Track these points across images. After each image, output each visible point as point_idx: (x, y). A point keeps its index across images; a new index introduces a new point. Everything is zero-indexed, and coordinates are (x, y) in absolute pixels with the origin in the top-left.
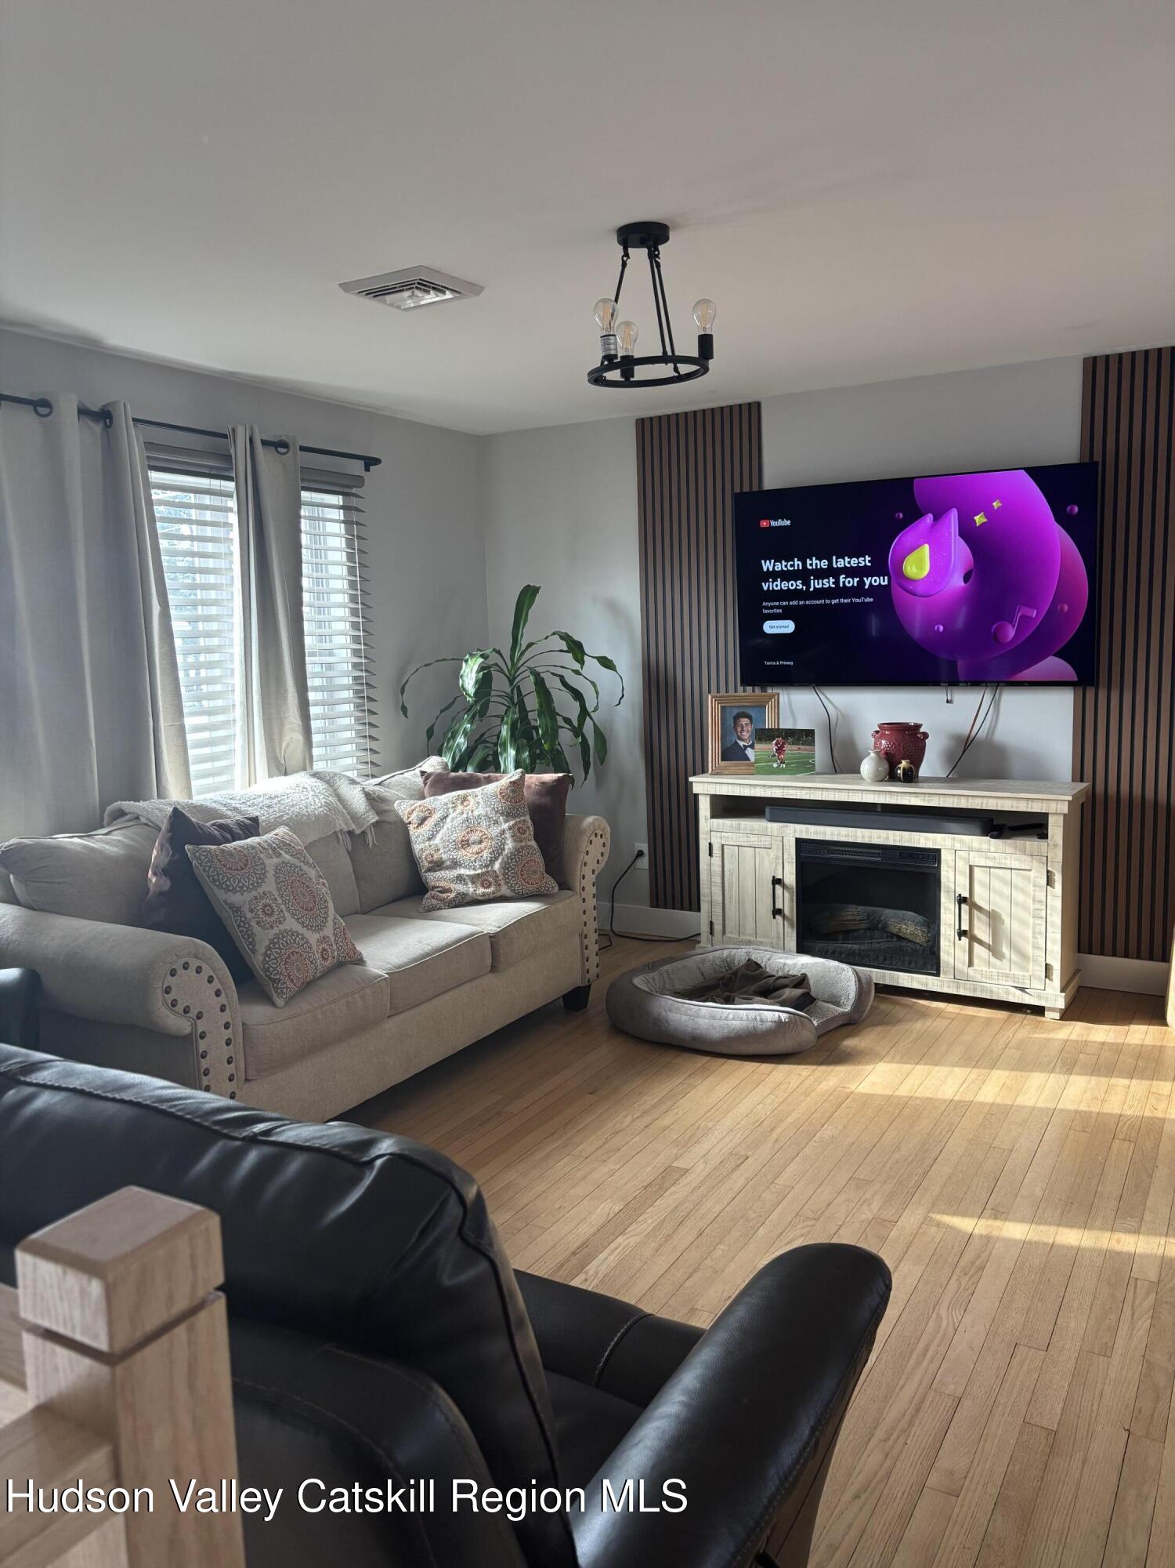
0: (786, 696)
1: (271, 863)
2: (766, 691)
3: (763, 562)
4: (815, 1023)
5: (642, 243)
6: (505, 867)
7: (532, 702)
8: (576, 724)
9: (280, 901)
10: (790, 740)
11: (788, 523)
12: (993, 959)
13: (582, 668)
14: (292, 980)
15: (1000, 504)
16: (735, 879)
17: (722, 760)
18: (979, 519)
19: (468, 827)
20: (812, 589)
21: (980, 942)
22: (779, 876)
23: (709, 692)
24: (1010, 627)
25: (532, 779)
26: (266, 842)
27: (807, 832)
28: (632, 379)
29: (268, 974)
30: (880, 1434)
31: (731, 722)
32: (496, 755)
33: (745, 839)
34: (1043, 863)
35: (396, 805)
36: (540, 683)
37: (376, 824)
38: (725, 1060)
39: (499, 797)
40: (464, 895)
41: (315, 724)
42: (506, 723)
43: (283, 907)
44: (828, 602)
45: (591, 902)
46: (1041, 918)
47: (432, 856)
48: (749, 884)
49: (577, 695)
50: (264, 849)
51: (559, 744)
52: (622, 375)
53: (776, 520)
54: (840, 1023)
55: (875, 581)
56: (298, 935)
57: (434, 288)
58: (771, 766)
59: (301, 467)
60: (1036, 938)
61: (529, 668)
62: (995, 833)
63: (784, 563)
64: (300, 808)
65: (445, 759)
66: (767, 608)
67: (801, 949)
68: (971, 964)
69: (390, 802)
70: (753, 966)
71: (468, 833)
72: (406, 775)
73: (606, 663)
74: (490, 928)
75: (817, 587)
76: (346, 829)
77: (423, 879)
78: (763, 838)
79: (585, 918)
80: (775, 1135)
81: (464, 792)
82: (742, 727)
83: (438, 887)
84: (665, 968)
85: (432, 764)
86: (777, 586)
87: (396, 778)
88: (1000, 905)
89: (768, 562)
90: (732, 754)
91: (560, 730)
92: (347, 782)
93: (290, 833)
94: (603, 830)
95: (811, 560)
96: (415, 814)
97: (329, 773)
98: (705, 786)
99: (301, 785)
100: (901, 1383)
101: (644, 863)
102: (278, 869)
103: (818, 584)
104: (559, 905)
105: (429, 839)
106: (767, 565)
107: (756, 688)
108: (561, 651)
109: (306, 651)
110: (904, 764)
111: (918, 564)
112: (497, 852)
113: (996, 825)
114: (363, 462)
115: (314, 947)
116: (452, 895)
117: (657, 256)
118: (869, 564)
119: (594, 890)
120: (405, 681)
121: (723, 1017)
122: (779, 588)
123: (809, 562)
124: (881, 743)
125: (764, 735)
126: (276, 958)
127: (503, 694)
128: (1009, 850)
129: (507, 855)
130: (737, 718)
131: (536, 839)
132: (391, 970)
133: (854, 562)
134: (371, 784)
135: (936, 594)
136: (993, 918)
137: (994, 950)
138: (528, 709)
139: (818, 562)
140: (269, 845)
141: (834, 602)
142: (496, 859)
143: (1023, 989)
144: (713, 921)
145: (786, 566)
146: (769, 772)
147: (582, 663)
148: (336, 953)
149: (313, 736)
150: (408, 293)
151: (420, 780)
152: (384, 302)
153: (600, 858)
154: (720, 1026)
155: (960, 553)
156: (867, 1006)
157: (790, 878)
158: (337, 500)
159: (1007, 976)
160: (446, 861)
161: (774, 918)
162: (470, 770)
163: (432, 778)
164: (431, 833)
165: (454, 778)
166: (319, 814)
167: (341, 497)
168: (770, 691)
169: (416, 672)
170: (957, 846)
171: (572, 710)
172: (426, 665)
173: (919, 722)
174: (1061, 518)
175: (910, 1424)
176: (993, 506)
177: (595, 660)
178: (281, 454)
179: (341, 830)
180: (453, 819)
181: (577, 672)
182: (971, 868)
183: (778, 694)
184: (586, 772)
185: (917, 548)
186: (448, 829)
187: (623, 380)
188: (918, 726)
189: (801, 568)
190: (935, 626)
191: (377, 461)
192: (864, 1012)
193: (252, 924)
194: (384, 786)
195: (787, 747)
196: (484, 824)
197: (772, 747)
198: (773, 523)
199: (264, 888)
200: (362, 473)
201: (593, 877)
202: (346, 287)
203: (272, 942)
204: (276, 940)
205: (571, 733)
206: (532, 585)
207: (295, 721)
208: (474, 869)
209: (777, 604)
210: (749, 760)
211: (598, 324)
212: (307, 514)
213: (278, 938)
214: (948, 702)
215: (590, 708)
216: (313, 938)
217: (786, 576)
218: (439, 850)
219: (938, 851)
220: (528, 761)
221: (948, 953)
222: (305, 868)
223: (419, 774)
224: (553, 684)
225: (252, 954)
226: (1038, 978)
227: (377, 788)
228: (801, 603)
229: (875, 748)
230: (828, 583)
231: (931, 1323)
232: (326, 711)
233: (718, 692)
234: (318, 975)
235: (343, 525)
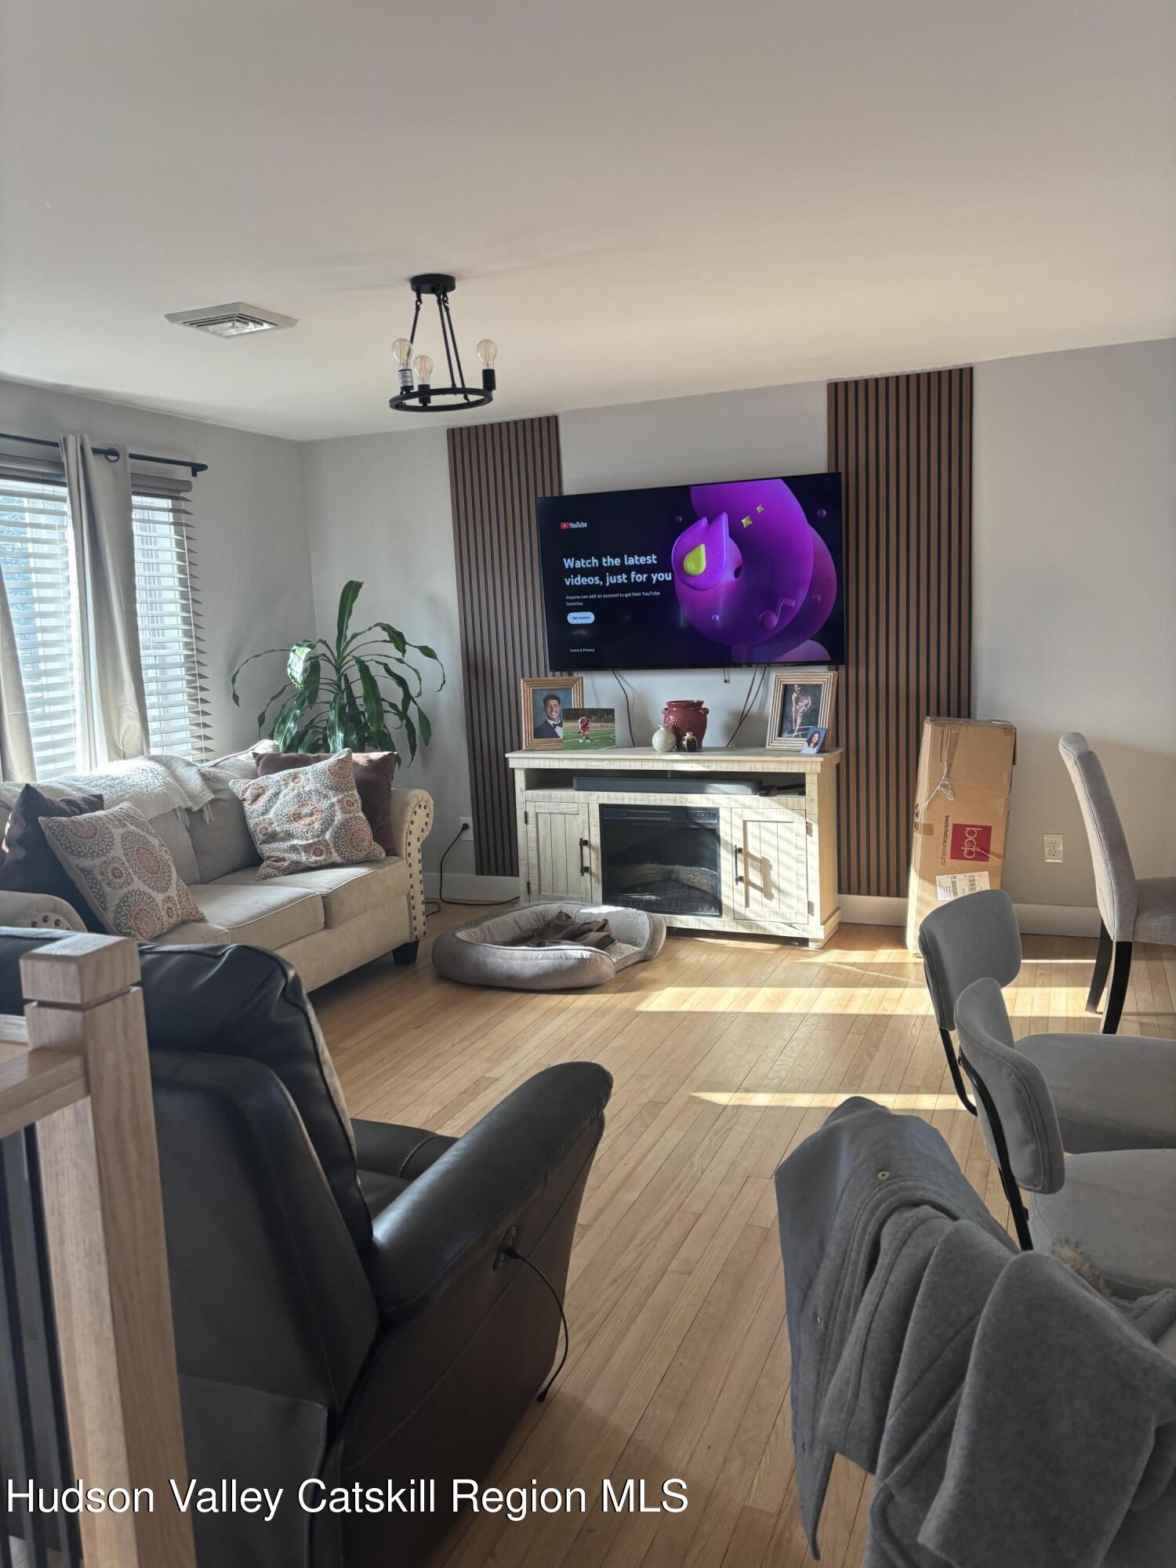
0: (590, 681)
1: (117, 832)
2: (572, 675)
3: (565, 560)
4: (614, 960)
5: (433, 291)
6: (336, 837)
7: (358, 689)
8: (400, 707)
9: (127, 865)
10: (594, 718)
11: (585, 525)
12: (765, 901)
13: (403, 656)
14: (141, 934)
15: (762, 509)
16: (548, 844)
17: (535, 737)
18: (746, 522)
19: (299, 801)
20: (608, 584)
21: (755, 886)
22: (586, 838)
23: (523, 677)
24: (774, 615)
25: (360, 758)
26: (112, 814)
27: (609, 798)
28: (429, 405)
29: (119, 928)
30: (637, 1241)
31: (541, 704)
32: (325, 740)
33: (556, 807)
34: (802, 816)
35: (230, 783)
36: (364, 669)
37: (212, 802)
38: (535, 995)
39: (328, 773)
40: (298, 863)
41: (151, 713)
42: (334, 708)
43: (130, 870)
44: (622, 595)
45: (417, 867)
46: (803, 862)
47: (267, 829)
48: (561, 848)
49: (401, 682)
50: (111, 820)
51: (385, 727)
52: (420, 401)
53: (574, 523)
54: (637, 960)
55: (661, 576)
56: (145, 894)
57: (252, 321)
58: (578, 742)
59: (131, 474)
60: (799, 880)
61: (354, 657)
62: (763, 792)
63: (583, 561)
64: (140, 788)
65: (276, 743)
66: (569, 601)
67: (606, 900)
68: (747, 904)
69: (225, 782)
70: (564, 917)
71: (299, 807)
72: (240, 757)
73: (428, 652)
74: (323, 890)
75: (612, 582)
76: (183, 806)
77: (259, 850)
78: (571, 805)
79: (411, 881)
80: (573, 1048)
81: (296, 770)
82: (552, 708)
83: (274, 857)
84: (486, 923)
85: (265, 747)
86: (577, 581)
87: (231, 760)
88: (769, 853)
89: (569, 560)
90: (544, 732)
91: (385, 714)
92: (183, 765)
93: (134, 807)
94: (427, 801)
95: (606, 558)
96: (249, 791)
97: (166, 757)
98: (520, 762)
99: (141, 768)
100: (656, 1209)
101: (469, 835)
102: (124, 837)
103: (613, 579)
104: (387, 869)
105: (263, 814)
106: (569, 563)
107: (564, 673)
108: (385, 641)
109: (141, 645)
110: (688, 736)
111: (696, 562)
112: (327, 824)
113: (766, 785)
114: (190, 468)
115: (160, 906)
116: (286, 864)
117: (446, 301)
118: (656, 562)
119: (419, 856)
120: (237, 669)
121: (534, 958)
122: (579, 583)
123: (604, 560)
124: (669, 719)
125: (570, 715)
126: (126, 915)
127: (329, 681)
128: (776, 806)
129: (336, 826)
130: (546, 700)
131: (364, 810)
132: (231, 926)
133: (642, 560)
134: (206, 767)
135: (712, 588)
136: (764, 866)
137: (766, 892)
138: (356, 696)
139: (612, 560)
140: (115, 817)
141: (627, 595)
142: (327, 829)
143: (790, 925)
144: (531, 881)
145: (585, 564)
146: (576, 747)
147: (403, 651)
148: (180, 912)
149: (150, 724)
150: (230, 324)
151: (253, 761)
152: (207, 331)
153: (425, 827)
154: (531, 966)
155: (730, 551)
156: (659, 944)
157: (596, 839)
158: (167, 503)
159: (777, 913)
160: (280, 833)
161: (583, 875)
162: (301, 752)
163: (264, 758)
164: (264, 808)
165: (284, 758)
166: (158, 793)
167: (170, 501)
168: (575, 675)
169: (247, 662)
170: (733, 804)
171: (395, 695)
172: (256, 656)
173: (700, 699)
174: (813, 520)
175: (660, 1234)
176: (757, 511)
177: (418, 650)
178: (111, 461)
179: (179, 807)
180: (285, 796)
181: (401, 661)
182: (745, 822)
183: (582, 678)
184: (413, 752)
185: (694, 548)
186: (280, 804)
187: (421, 405)
188: (700, 703)
189: (597, 565)
190: (712, 615)
191: (203, 467)
192: (657, 950)
193: (102, 885)
194: (218, 767)
195: (591, 725)
196: (314, 798)
197: (578, 724)
198: (573, 526)
199: (113, 853)
200: (189, 477)
201: (419, 844)
202: (172, 318)
203: (121, 900)
204: (125, 899)
205: (397, 717)
206: (355, 580)
207: (132, 710)
208: (306, 839)
209: (578, 597)
210: (558, 737)
211: (395, 361)
212: (137, 517)
213: (128, 897)
214: (725, 681)
215: (413, 692)
216: (159, 897)
217: (585, 572)
218: (272, 823)
219: (717, 810)
220: (356, 742)
221: (728, 897)
222: (149, 837)
223: (252, 755)
224: (377, 671)
225: (104, 913)
226: (802, 914)
227: (212, 769)
228: (599, 596)
229: (665, 723)
230: (622, 579)
231: (685, 1169)
232: (161, 700)
233: (531, 676)
234: (165, 930)
235: (172, 527)
